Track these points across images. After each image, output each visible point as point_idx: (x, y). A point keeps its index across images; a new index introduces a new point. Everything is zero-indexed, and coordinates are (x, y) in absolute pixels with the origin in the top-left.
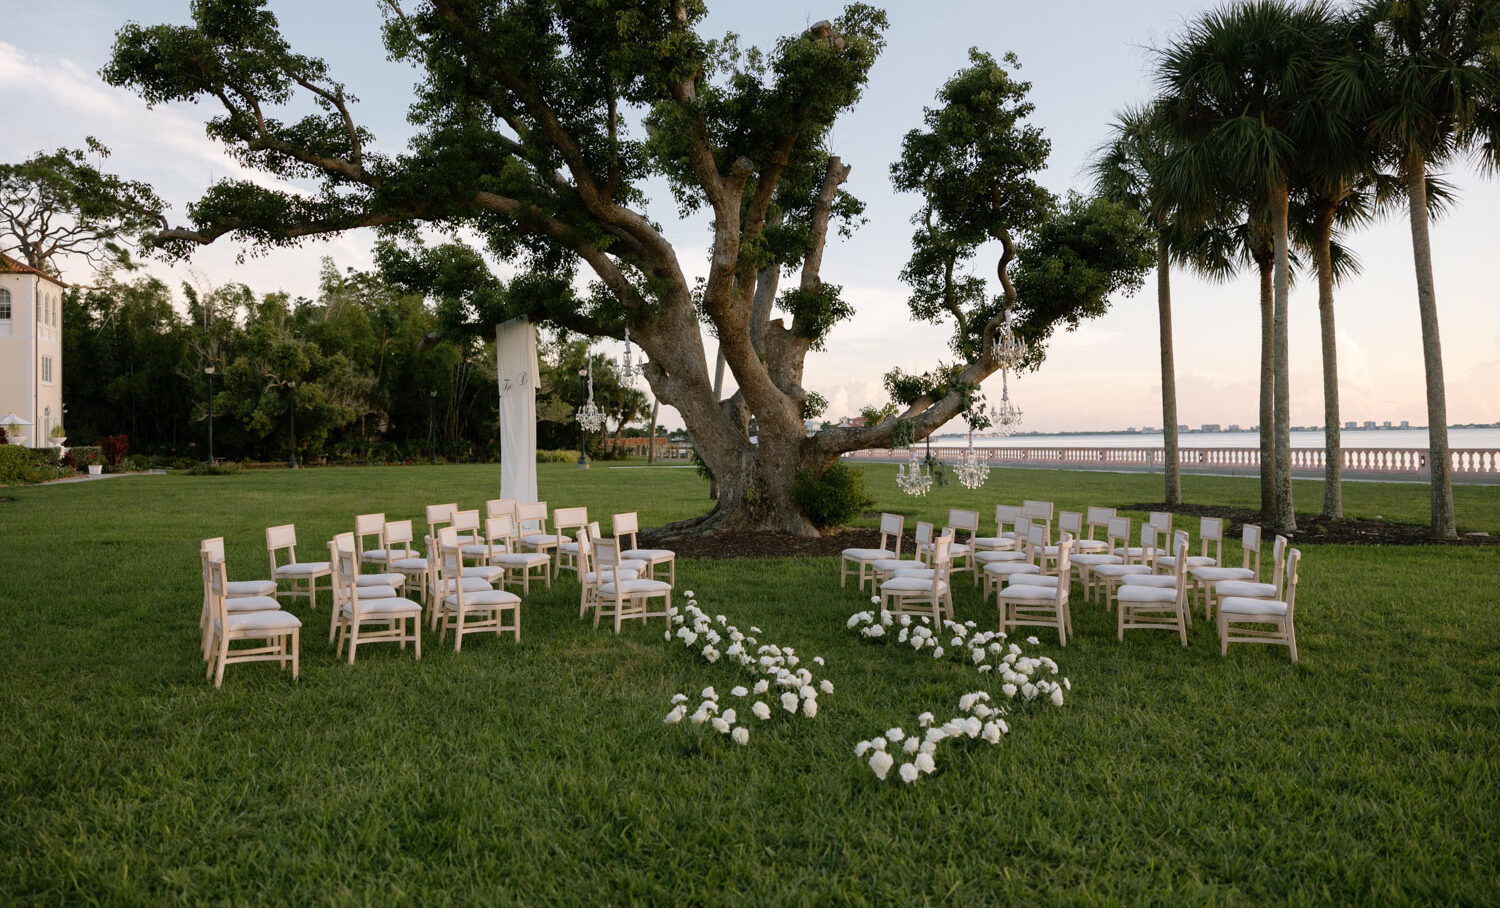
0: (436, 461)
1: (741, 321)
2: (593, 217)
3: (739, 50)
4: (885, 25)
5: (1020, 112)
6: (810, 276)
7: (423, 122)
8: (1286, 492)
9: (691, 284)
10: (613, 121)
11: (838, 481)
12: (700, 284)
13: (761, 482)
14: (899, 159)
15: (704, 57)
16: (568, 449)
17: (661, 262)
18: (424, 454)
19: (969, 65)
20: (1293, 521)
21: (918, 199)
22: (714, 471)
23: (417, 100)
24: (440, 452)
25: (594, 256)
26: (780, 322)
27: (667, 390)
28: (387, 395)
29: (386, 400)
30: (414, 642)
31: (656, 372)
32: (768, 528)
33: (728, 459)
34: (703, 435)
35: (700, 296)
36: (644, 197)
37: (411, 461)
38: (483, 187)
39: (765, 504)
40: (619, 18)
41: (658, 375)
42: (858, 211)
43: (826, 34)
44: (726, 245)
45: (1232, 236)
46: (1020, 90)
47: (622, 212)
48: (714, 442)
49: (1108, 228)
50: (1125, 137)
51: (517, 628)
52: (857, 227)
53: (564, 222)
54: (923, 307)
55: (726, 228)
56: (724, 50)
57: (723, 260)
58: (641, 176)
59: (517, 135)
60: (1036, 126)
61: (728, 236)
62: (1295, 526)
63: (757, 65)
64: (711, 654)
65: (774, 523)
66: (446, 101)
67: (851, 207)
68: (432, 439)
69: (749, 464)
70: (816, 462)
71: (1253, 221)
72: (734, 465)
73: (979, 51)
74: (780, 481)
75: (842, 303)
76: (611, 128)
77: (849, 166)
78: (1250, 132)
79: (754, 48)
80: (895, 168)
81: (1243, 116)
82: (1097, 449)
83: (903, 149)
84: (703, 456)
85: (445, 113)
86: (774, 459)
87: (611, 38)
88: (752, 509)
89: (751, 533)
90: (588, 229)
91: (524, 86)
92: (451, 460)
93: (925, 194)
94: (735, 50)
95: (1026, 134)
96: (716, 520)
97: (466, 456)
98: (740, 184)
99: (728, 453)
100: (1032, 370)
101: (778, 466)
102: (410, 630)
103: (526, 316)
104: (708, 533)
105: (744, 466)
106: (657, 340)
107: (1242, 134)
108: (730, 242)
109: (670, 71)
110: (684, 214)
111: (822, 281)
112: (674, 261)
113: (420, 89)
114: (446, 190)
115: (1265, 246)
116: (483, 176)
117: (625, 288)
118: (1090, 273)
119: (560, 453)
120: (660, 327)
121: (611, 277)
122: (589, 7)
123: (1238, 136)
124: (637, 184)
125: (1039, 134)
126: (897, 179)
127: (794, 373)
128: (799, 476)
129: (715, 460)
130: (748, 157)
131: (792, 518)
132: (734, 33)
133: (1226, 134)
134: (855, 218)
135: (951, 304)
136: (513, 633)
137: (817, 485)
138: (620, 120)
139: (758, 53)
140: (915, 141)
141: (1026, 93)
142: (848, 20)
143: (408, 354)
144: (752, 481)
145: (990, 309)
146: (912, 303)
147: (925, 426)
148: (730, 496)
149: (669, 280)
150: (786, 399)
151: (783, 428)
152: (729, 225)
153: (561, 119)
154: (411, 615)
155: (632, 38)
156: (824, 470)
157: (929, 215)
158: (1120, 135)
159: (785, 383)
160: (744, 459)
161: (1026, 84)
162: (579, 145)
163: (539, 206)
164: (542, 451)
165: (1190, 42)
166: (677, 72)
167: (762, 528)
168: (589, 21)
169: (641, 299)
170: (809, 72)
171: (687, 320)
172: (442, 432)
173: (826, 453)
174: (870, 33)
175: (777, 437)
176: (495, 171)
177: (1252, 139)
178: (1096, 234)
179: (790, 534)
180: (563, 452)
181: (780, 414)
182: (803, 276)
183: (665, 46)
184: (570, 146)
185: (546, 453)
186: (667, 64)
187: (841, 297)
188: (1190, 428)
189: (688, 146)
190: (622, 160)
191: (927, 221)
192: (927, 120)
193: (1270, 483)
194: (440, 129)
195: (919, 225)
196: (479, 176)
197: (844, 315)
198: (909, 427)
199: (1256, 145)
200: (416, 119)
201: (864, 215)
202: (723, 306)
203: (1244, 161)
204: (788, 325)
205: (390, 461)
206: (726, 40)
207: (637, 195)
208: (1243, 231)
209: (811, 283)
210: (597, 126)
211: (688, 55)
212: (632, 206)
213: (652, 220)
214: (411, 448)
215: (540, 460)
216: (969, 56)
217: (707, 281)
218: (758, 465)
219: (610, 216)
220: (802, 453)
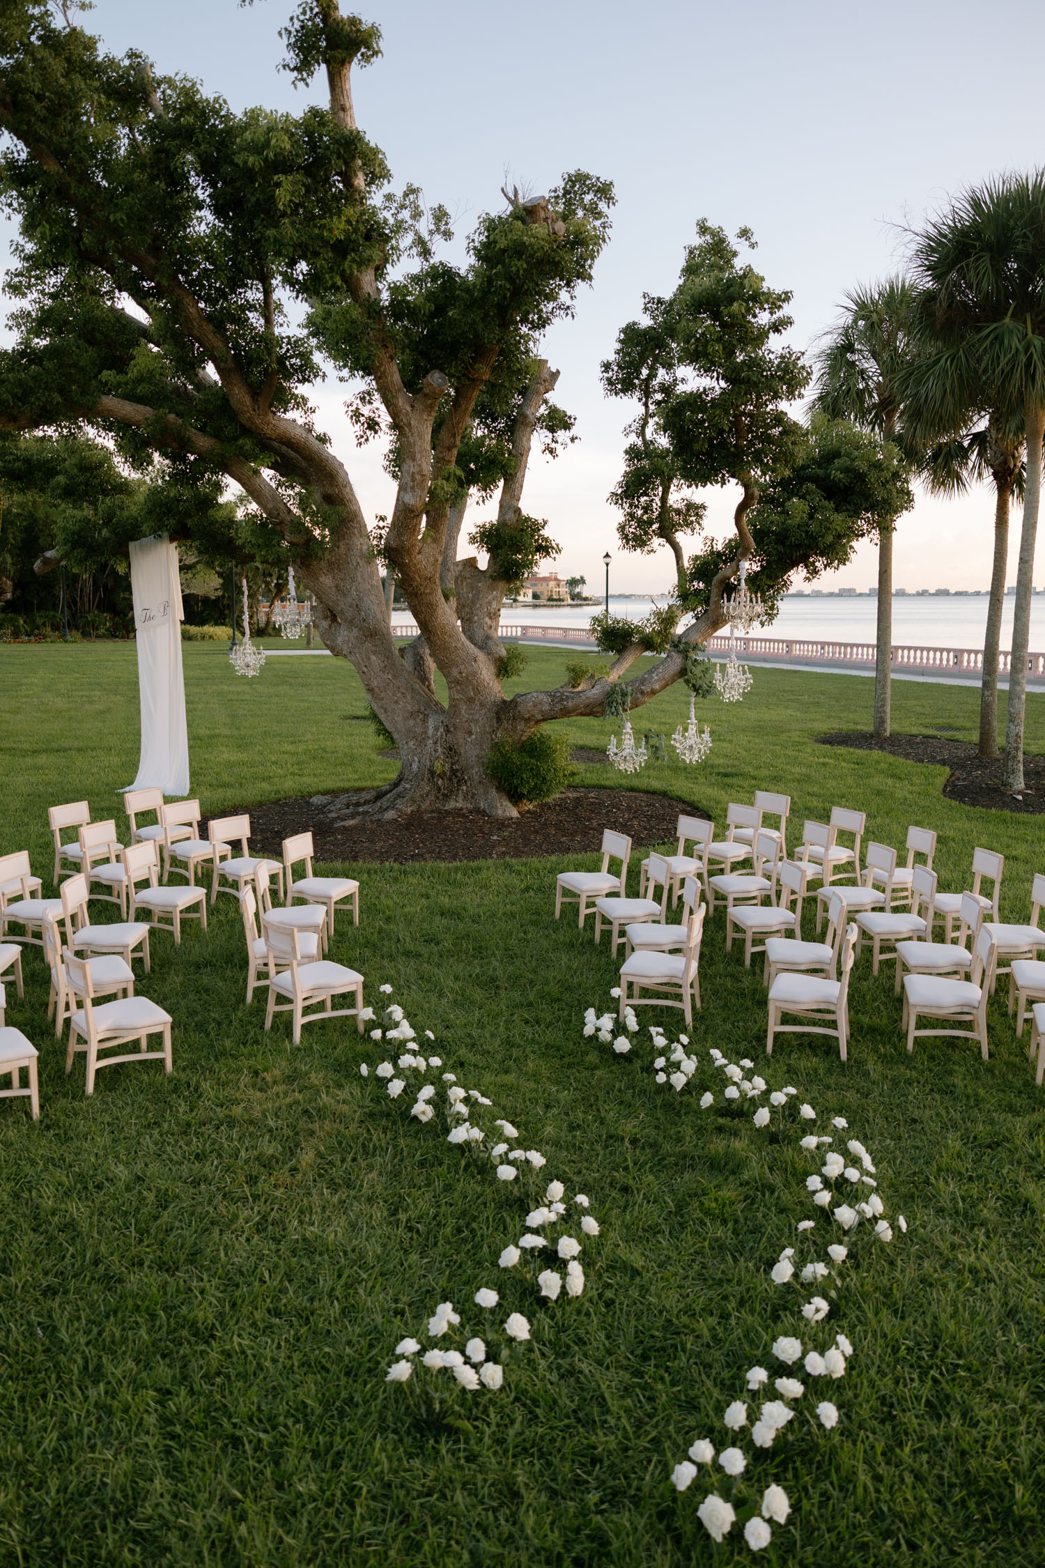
0: (69, 638)
1: (430, 569)
2: (246, 431)
3: (422, 208)
4: (610, 200)
5: (777, 327)
6: (509, 504)
7: (24, 295)
8: (1017, 749)
9: (370, 523)
10: (268, 309)
11: (537, 750)
12: (381, 524)
13: (451, 751)
14: (612, 357)
15: (387, 239)
16: (216, 624)
17: (331, 485)
18: (55, 628)
19: (697, 241)
20: (1022, 779)
21: (631, 407)
22: (395, 736)
23: (16, 264)
24: (72, 625)
25: (249, 479)
26: (471, 562)
27: (339, 640)
28: (9, 560)
29: (9, 566)
30: (29, 1097)
31: (326, 618)
32: (459, 805)
33: (412, 722)
34: (383, 695)
35: (381, 537)
36: (309, 405)
37: (41, 638)
38: (106, 389)
39: (456, 777)
40: (278, 185)
41: (329, 622)
42: (567, 426)
43: (542, 214)
44: (413, 480)
45: (966, 444)
46: (777, 300)
47: (282, 425)
48: (396, 702)
49: (862, 466)
50: (855, 321)
51: (167, 1055)
52: (565, 445)
53: (211, 435)
54: (635, 537)
55: (414, 460)
56: (403, 207)
57: (410, 499)
58: (304, 380)
59: (146, 315)
60: (796, 348)
61: (416, 470)
62: (1023, 785)
63: (443, 228)
64: (424, 1113)
65: (465, 798)
66: (54, 266)
67: (558, 421)
68: (63, 612)
69: (436, 729)
70: (515, 729)
71: (994, 432)
72: (419, 730)
73: (709, 224)
74: (473, 751)
75: (546, 540)
76: (268, 321)
77: (558, 372)
78: (1015, 342)
79: (440, 207)
80: (607, 367)
81: (1007, 320)
82: (783, 642)
83: (618, 346)
84: (382, 717)
85: (53, 281)
86: (466, 725)
87: (268, 210)
88: (440, 782)
89: (438, 811)
90: (242, 448)
91: (153, 261)
92: (86, 635)
93: (640, 400)
94: (417, 207)
95: (782, 357)
96: (399, 796)
97: (102, 631)
98: (431, 406)
99: (412, 715)
100: (762, 624)
101: (470, 733)
102: (25, 1083)
103: (166, 534)
104: (390, 815)
105: (430, 732)
106: (326, 581)
107: (1006, 342)
108: (418, 477)
109: (345, 258)
110: (362, 440)
111: (524, 512)
112: (347, 484)
113: (18, 249)
114: (57, 398)
115: (1006, 462)
116: (105, 372)
117: (288, 518)
118: (838, 518)
119: (208, 629)
120: (330, 564)
121: (270, 506)
122: (237, 165)
123: (1002, 343)
124: (302, 389)
125: (799, 358)
126: (609, 379)
127: (489, 622)
128: (496, 747)
129: (397, 721)
130: (442, 370)
131: (486, 793)
132: (415, 186)
133: (988, 342)
134: (562, 435)
135: (667, 532)
136: (162, 1061)
137: (516, 758)
138: (279, 306)
139: (446, 214)
140: (631, 335)
141: (785, 305)
142: (566, 192)
143: (31, 515)
144: (440, 750)
145: (719, 554)
146: (622, 528)
147: (642, 693)
148: (415, 767)
149: (340, 509)
150: (481, 656)
151: (477, 691)
152: (418, 456)
153: (202, 305)
154: (24, 1063)
155: (295, 212)
156: (524, 738)
157: (644, 426)
158: (848, 319)
159: (479, 635)
160: (431, 723)
161: (786, 293)
162: (226, 340)
163: (177, 415)
164: (188, 627)
165: (951, 223)
166: (354, 261)
167: (451, 805)
168: (238, 184)
169: (309, 532)
170: (520, 265)
171: (362, 556)
172: (75, 604)
173: (527, 720)
174: (594, 212)
175: (471, 701)
176: (120, 363)
177: (1017, 350)
178: (846, 470)
179: (484, 813)
180: (212, 629)
181: (474, 674)
182: (501, 507)
183: (338, 228)
184: (216, 341)
185: (193, 629)
186: (342, 249)
187: (545, 532)
188: (858, 591)
189: (369, 358)
190: (282, 360)
191: (641, 433)
192: (646, 309)
193: (989, 723)
194: (48, 302)
195: (634, 439)
196: (100, 372)
197: (548, 553)
198: (624, 695)
199: (1023, 358)
200: (16, 289)
201: (574, 431)
202: (409, 552)
203: (1007, 376)
204: (483, 564)
205: (16, 634)
206: (406, 195)
207: (301, 402)
208: (979, 438)
209: (510, 517)
210: (250, 315)
211: (368, 237)
212: (295, 415)
213: (319, 429)
214: (39, 621)
215: (186, 637)
216: (696, 229)
217: (389, 520)
218: (448, 731)
219: (268, 431)
220: (499, 719)
